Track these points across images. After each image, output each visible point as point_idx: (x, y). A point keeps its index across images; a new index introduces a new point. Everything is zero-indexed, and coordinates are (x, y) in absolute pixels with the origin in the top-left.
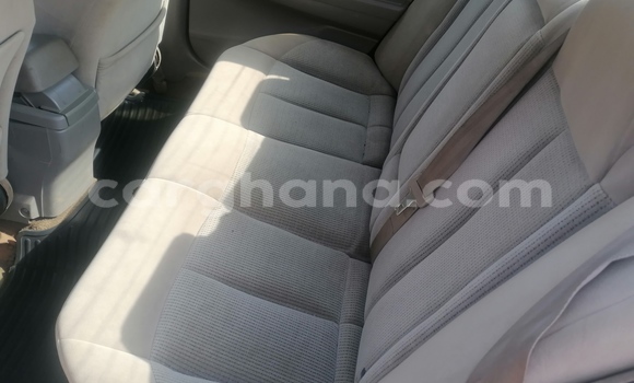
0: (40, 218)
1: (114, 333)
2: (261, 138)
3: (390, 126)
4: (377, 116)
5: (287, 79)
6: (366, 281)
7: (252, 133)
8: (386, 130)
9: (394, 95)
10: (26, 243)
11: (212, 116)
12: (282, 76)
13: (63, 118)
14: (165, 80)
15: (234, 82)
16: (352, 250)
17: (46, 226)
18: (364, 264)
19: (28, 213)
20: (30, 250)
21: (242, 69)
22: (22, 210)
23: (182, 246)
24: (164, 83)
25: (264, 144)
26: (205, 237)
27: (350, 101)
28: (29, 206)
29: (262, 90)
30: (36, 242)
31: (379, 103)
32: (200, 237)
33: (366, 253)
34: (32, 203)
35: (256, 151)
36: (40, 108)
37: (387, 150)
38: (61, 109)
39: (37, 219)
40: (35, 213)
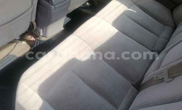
0: (43, 36)
1: (37, 86)
2: (117, 31)
3: (168, 39)
4: (165, 34)
5: (136, 12)
6: (134, 97)
7: (114, 28)
8: (166, 40)
9: (175, 28)
10: (37, 42)
11: (103, 19)
12: (134, 10)
13: (54, 7)
14: (98, 2)
15: (116, 8)
16: (134, 83)
17: (44, 39)
18: (136, 90)
19: (40, 34)
20: (38, 45)
21: (120, 5)
22: (38, 32)
23: (73, 62)
24: (97, 3)
25: (117, 34)
26: (82, 61)
27: (157, 26)
28: (40, 32)
29: (125, 14)
30: (40, 43)
31: (167, 30)
32: (80, 61)
33: (139, 86)
34: (41, 31)
35: (112, 35)
36: (48, 2)
37: (164, 48)
38: (54, 4)
39: (42, 36)
40: (41, 34)
